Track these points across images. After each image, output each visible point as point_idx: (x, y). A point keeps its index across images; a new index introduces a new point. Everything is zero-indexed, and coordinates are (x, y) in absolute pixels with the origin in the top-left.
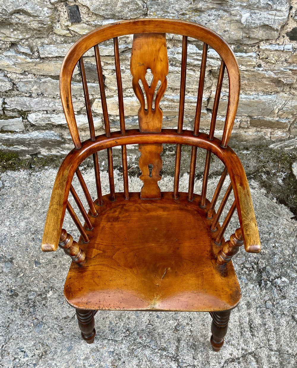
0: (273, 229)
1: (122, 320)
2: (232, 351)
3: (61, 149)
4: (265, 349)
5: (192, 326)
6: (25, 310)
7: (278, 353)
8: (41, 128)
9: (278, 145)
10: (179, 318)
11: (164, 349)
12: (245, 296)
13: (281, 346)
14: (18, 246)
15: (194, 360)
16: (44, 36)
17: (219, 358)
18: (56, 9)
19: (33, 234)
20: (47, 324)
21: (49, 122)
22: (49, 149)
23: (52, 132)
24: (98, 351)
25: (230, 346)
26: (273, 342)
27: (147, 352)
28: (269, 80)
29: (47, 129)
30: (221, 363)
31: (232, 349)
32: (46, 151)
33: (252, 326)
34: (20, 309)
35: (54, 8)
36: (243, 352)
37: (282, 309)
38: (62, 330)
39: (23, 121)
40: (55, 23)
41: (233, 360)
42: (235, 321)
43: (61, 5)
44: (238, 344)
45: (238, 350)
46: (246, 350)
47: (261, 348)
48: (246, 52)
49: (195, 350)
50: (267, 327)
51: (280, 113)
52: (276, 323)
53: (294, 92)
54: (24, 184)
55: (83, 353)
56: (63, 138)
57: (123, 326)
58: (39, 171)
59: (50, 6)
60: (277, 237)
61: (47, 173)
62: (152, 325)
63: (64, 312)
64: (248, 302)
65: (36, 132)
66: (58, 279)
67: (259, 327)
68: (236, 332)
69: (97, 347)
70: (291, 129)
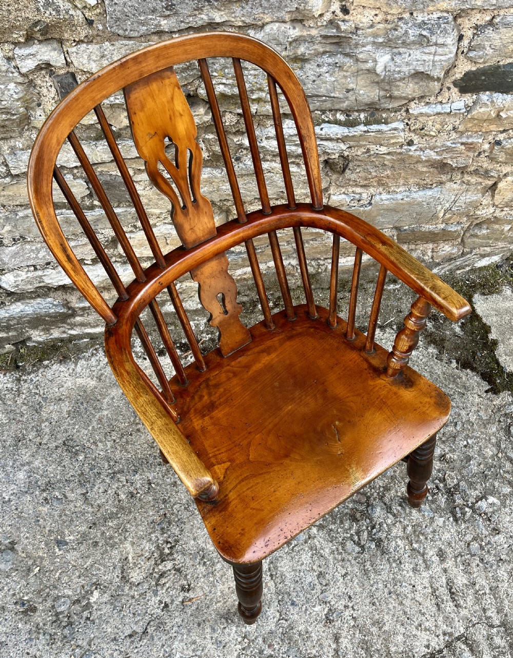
0: (459, 415)
2: (428, 640)
3: (69, 327)
4: (481, 627)
5: (354, 610)
6: (55, 634)
7: (503, 629)
8: (27, 297)
9: (444, 268)
10: (329, 599)
12: (433, 541)
13: (506, 615)
14: (19, 517)
16: (13, 135)
18: (31, 84)
19: (44, 490)
20: (99, 653)
21: (42, 284)
22: (47, 330)
23: (49, 300)
25: (423, 632)
26: (492, 613)
28: (427, 164)
29: (39, 296)
31: (427, 637)
32: (41, 334)
33: (453, 590)
34: (44, 634)
35: (29, 82)
36: (447, 638)
37: (497, 553)
40: (32, 109)
41: (432, 655)
42: (425, 588)
43: (42, 76)
44: (436, 626)
45: (438, 636)
46: (451, 635)
47: (474, 625)
48: (386, 123)
50: (477, 587)
51: (448, 216)
52: (491, 578)
53: (470, 178)
54: (10, 400)
56: (69, 308)
57: (236, 632)
58: (33, 372)
59: (20, 80)
60: (467, 428)
61: (49, 374)
62: (286, 620)
63: (126, 626)
64: (440, 550)
65: (19, 304)
66: (105, 566)
67: (465, 590)
68: (429, 605)
70: (465, 238)
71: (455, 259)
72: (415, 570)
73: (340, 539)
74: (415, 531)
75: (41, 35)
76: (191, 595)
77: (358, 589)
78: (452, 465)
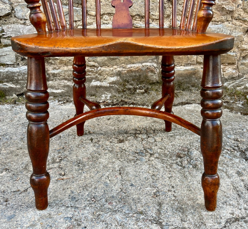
1: (87, 190)
2: (232, 211)
5: (175, 192)
9: (230, 84)
10: (158, 186)
11: (141, 213)
12: (232, 167)
15: (183, 222)
17: (217, 218)
24: (51, 218)
25: (228, 206)
27: (118, 217)
30: (220, 223)
31: (231, 209)
38: (6, 201)
41: (237, 220)
42: (228, 185)
44: (238, 204)
45: (240, 209)
49: (183, 213)
53: (236, 22)
57: (88, 195)
58: (21, 105)
63: (15, 187)
64: (238, 172)
66: (17, 163)
68: (232, 193)
69: (50, 214)
70: (239, 65)
71: (235, 80)
73: (169, 163)
76: (65, 177)
77: (179, 183)
78: (243, 143)
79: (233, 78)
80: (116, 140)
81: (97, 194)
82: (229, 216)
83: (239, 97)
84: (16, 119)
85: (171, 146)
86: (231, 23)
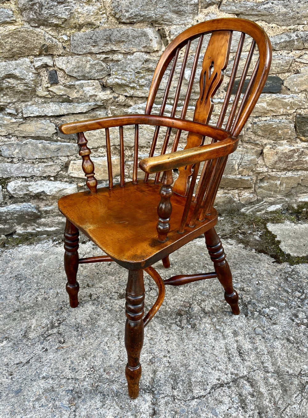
0: (254, 271)
1: (87, 359)
3: (37, 226)
4: (260, 372)
5: (170, 358)
7: (276, 375)
8: (19, 201)
9: (248, 209)
10: (154, 352)
12: (230, 326)
13: (279, 367)
15: (173, 390)
17: (204, 385)
21: (27, 192)
22: (25, 227)
23: (30, 204)
24: (53, 391)
25: (217, 372)
26: (268, 365)
27: (115, 387)
29: (25, 201)
30: (206, 389)
31: (219, 374)
32: (22, 229)
33: (242, 351)
35: (38, 73)
37: (274, 334)
38: (11, 375)
39: (2, 190)
40: (38, 87)
41: (222, 385)
43: (43, 71)
44: (226, 369)
45: (227, 374)
46: (237, 375)
47: (254, 371)
49: (174, 380)
50: (258, 350)
51: (241, 169)
52: (269, 347)
53: (247, 145)
55: (35, 395)
56: (39, 211)
57: (87, 365)
60: (259, 277)
61: (20, 249)
62: (122, 361)
63: (17, 359)
64: (235, 331)
65: (14, 205)
66: (16, 330)
67: (250, 352)
68: (223, 357)
69: (53, 388)
70: (256, 189)
71: (254, 204)
72: (215, 339)
73: (168, 323)
74: (219, 321)
75: (45, 52)
76: (64, 345)
77: (175, 348)
78: (248, 293)
79: (251, 203)
80: (116, 295)
81: (96, 363)
82: (215, 382)
83: (258, 225)
84: (8, 270)
85: (173, 301)
86: (241, 147)
